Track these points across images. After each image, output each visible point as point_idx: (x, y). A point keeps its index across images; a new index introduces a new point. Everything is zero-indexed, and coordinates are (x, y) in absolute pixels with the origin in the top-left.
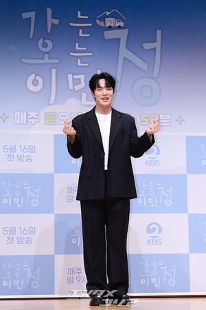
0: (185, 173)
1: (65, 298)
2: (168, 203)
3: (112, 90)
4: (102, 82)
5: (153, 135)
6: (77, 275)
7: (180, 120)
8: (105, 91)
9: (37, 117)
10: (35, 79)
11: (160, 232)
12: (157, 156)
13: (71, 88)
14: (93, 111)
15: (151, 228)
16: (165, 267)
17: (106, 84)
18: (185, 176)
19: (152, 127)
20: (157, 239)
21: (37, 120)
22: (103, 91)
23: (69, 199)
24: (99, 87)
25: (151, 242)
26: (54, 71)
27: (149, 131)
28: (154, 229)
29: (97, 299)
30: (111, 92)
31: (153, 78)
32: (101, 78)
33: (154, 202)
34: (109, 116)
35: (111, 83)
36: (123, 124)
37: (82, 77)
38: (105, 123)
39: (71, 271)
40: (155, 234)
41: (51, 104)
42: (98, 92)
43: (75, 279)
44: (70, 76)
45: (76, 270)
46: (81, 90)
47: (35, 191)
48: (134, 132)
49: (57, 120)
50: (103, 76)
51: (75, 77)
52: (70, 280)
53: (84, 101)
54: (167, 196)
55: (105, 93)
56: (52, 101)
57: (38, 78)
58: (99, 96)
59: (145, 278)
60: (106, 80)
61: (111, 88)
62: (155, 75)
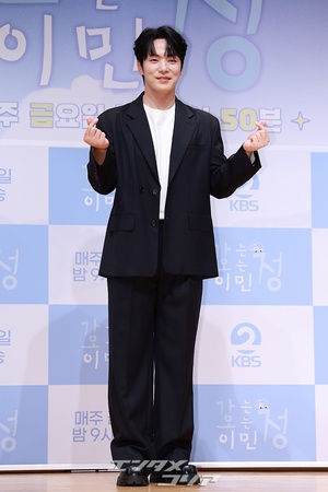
0: (309, 225)
1: (68, 471)
2: (275, 284)
3: (179, 62)
4: (160, 46)
5: (256, 153)
6: (92, 425)
7: (301, 121)
8: (164, 64)
9: (15, 112)
10: (10, 36)
11: (257, 341)
12: (254, 192)
13: (83, 53)
14: (139, 102)
15: (240, 333)
16: (267, 412)
17: (168, 49)
18: (309, 232)
19: (254, 138)
20: (250, 355)
21: (15, 119)
22: (160, 64)
23: (78, 276)
24: (153, 54)
25: (239, 361)
26: (48, 19)
27: (248, 144)
28: (246, 336)
29: (133, 472)
30: (175, 67)
31: (247, 37)
32: (158, 37)
33: (246, 284)
34: (171, 112)
35: (178, 48)
36: (197, 131)
37: (105, 33)
38: (162, 127)
39: (82, 417)
40: (247, 346)
41: (44, 87)
42: (149, 65)
43: (88, 435)
44: (81, 31)
45: (90, 415)
46: (104, 60)
47: (11, 258)
48: (218, 147)
49: (56, 118)
50: (162, 33)
51: (92, 32)
52: (78, 436)
53: (109, 82)
54: (273, 271)
55: (164, 68)
56: (44, 81)
57: (16, 33)
58: (151, 73)
59: (227, 432)
60: (168, 43)
61: (177, 58)
62: (252, 29)
